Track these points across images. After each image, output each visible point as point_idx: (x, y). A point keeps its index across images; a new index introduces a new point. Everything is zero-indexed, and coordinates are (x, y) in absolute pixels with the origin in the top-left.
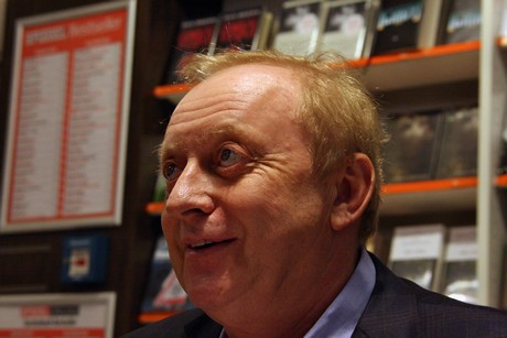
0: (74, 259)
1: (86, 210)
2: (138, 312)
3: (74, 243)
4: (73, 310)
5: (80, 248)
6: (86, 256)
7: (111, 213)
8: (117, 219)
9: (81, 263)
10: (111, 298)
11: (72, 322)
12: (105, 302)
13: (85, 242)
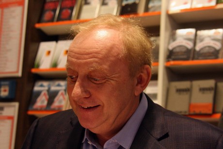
0: (2, 89)
1: (7, 70)
2: (27, 110)
3: (3, 83)
4: (1, 109)
5: (5, 85)
6: (7, 88)
7: (17, 72)
8: (20, 74)
9: (5, 91)
10: (17, 104)
11: (1, 114)
12: (14, 106)
13: (7, 83)
